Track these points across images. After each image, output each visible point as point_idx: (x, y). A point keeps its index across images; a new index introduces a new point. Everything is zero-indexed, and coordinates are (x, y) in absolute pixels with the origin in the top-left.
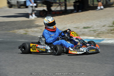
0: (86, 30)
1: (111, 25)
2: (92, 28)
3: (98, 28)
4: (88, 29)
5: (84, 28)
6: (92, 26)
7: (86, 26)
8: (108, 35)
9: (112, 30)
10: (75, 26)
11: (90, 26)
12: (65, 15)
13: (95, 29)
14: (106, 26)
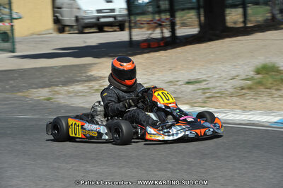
0: (191, 87)
1: (252, 74)
2: (206, 82)
3: (218, 84)
4: (197, 84)
5: (188, 83)
6: (208, 77)
8: (229, 100)
9: (243, 89)
10: (171, 79)
11: (204, 77)
13: (211, 85)
14: (238, 78)
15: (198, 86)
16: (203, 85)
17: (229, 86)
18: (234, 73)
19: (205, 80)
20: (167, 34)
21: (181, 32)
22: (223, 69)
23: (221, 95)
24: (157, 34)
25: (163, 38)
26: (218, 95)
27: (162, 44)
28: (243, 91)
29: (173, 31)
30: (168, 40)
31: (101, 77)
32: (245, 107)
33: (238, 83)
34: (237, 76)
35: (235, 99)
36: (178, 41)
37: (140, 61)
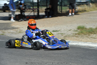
1: (76, 29)
3: (65, 32)
4: (57, 32)
6: (60, 29)
7: (54, 29)
8: (73, 38)
9: (76, 34)
13: (63, 32)
14: (72, 30)
19: (60, 31)
23: (69, 36)
26: (68, 36)
28: (77, 35)
31: (18, 28)
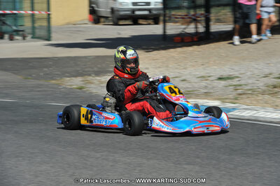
0: (223, 83)
2: (237, 79)
3: (250, 81)
4: (229, 80)
5: (220, 79)
6: (241, 74)
7: (225, 74)
8: (261, 97)
9: (275, 87)
10: (203, 74)
11: (236, 74)
12: (199, 45)
13: (242, 82)
14: (272, 76)
15: (230, 82)
16: (235, 82)
17: (261, 84)
18: (267, 71)
19: (238, 77)
20: (201, 29)
21: (215, 28)
22: (256, 66)
23: (253, 92)
24: (191, 29)
25: (197, 33)
26: (250, 92)
27: (195, 39)
28: (276, 89)
29: (207, 27)
30: (202, 35)
32: (277, 106)
33: (271, 81)
34: (270, 74)
35: (267, 97)
36: (212, 37)
37: (173, 54)
